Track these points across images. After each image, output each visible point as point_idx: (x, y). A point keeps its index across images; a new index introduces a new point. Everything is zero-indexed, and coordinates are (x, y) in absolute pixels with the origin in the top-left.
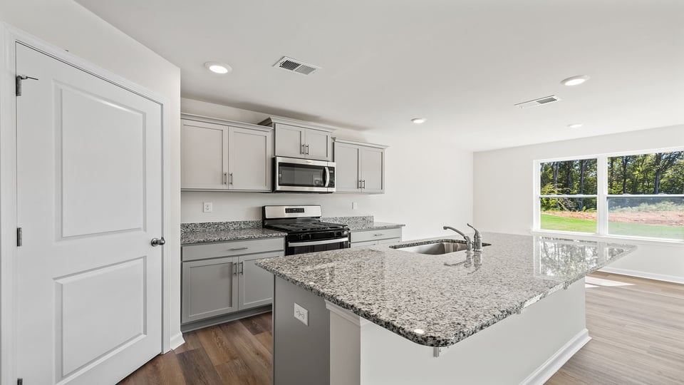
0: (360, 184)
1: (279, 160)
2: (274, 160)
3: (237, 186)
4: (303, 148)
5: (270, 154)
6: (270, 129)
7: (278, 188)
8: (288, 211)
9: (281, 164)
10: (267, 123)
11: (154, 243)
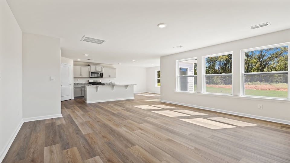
0: (109, 76)
1: (91, 72)
2: (90, 72)
3: (83, 76)
4: (96, 69)
5: (89, 71)
6: (89, 66)
7: (91, 77)
8: (94, 81)
9: (91, 73)
10: (89, 65)
11: (70, 84)
